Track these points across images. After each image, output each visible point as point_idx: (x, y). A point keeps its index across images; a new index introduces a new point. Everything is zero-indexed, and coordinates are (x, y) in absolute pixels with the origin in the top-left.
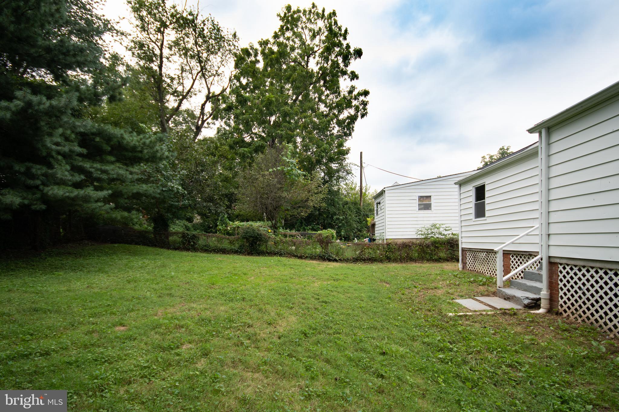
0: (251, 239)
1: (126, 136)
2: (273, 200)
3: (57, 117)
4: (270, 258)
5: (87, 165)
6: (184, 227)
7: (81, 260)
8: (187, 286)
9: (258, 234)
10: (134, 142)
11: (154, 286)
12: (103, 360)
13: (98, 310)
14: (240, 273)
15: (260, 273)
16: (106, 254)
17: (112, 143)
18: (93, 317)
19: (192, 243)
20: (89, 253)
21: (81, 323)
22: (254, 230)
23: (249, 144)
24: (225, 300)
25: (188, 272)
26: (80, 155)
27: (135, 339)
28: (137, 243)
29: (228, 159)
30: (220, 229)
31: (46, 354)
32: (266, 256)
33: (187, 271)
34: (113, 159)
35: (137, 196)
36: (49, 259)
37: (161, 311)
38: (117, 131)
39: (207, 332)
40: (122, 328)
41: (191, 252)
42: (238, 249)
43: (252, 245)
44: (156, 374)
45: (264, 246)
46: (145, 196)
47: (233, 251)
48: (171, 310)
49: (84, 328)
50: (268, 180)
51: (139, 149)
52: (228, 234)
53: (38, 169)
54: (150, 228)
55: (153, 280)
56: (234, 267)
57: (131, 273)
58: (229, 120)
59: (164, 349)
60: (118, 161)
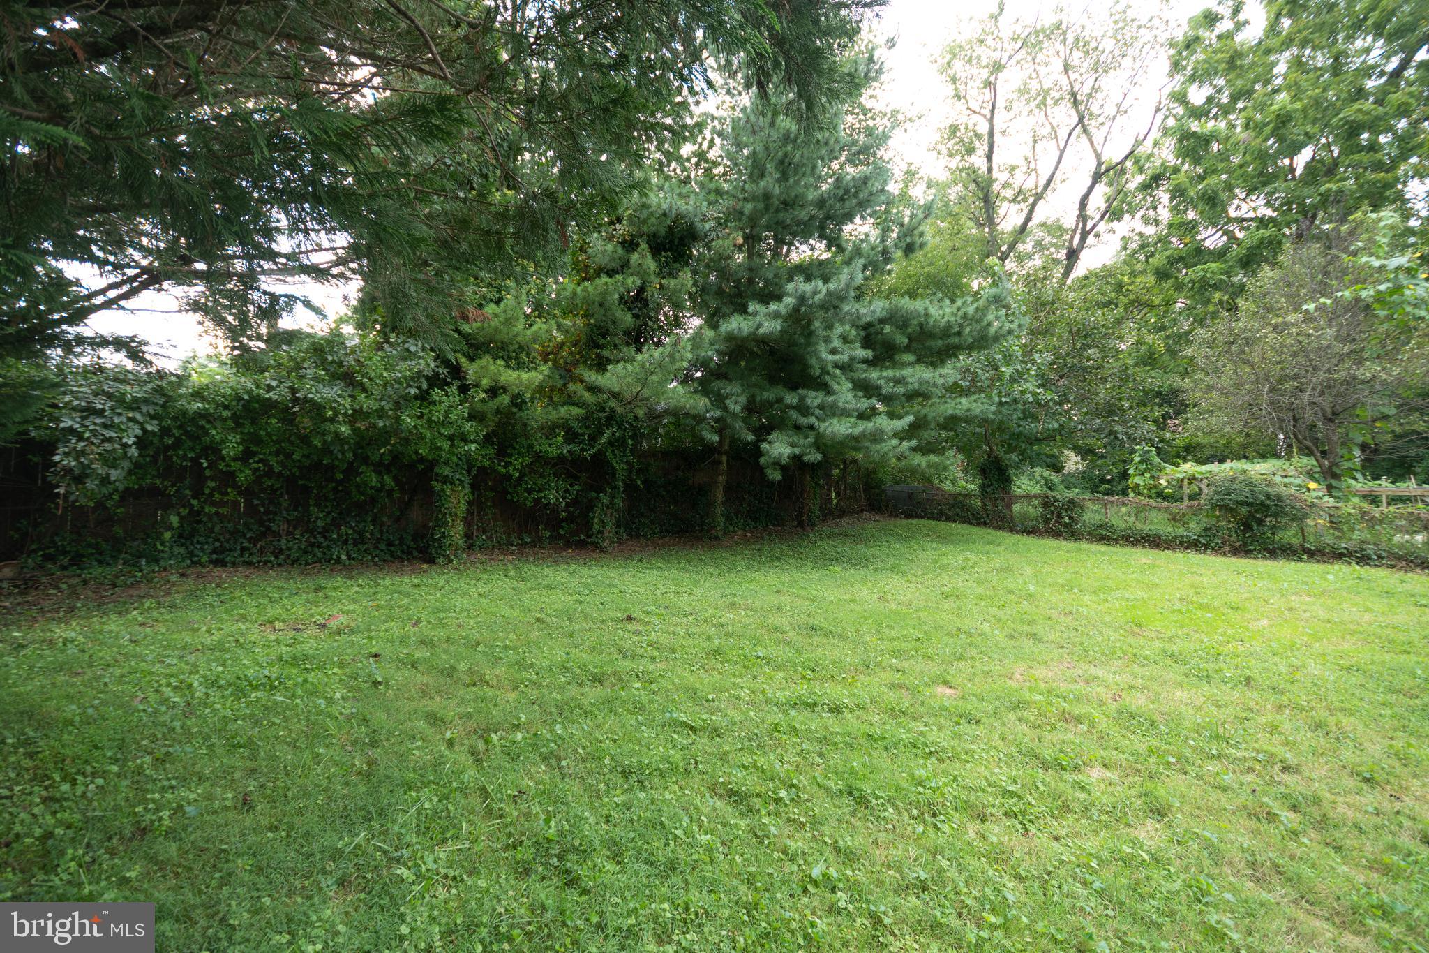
0: (1244, 510)
1: (934, 311)
2: (1322, 393)
3: (835, 307)
4: (1320, 567)
5: (874, 375)
6: (1042, 482)
7: (862, 548)
8: (1069, 620)
9: (1268, 497)
10: (946, 319)
11: (995, 611)
12: (927, 750)
13: (903, 645)
14: (1217, 603)
15: (1291, 609)
16: (899, 538)
17: (910, 330)
18: (896, 658)
19: (1067, 520)
20: (873, 536)
21: (878, 665)
22: (1251, 485)
23: (1220, 254)
24: (1187, 675)
25: (1067, 587)
26: (865, 361)
27: (978, 722)
28: (949, 519)
29: (1152, 307)
30: (1138, 486)
31: (836, 710)
32: (1301, 560)
33: (1063, 586)
34: (911, 358)
35: (951, 423)
36: (819, 543)
37: (1019, 669)
38: (918, 305)
39: (1151, 752)
40: (948, 691)
41: (1065, 539)
42: (1200, 536)
43: (1248, 527)
44: (1037, 818)
45: (1291, 532)
46: (966, 422)
47: (1181, 543)
48: (1041, 672)
49: (885, 676)
50: (1301, 338)
51: (956, 329)
52: (1161, 495)
53: (814, 398)
54: (973, 487)
55: (991, 597)
56: (1193, 586)
57: (946, 579)
58: (1155, 208)
59: (1045, 765)
60: (918, 361)
